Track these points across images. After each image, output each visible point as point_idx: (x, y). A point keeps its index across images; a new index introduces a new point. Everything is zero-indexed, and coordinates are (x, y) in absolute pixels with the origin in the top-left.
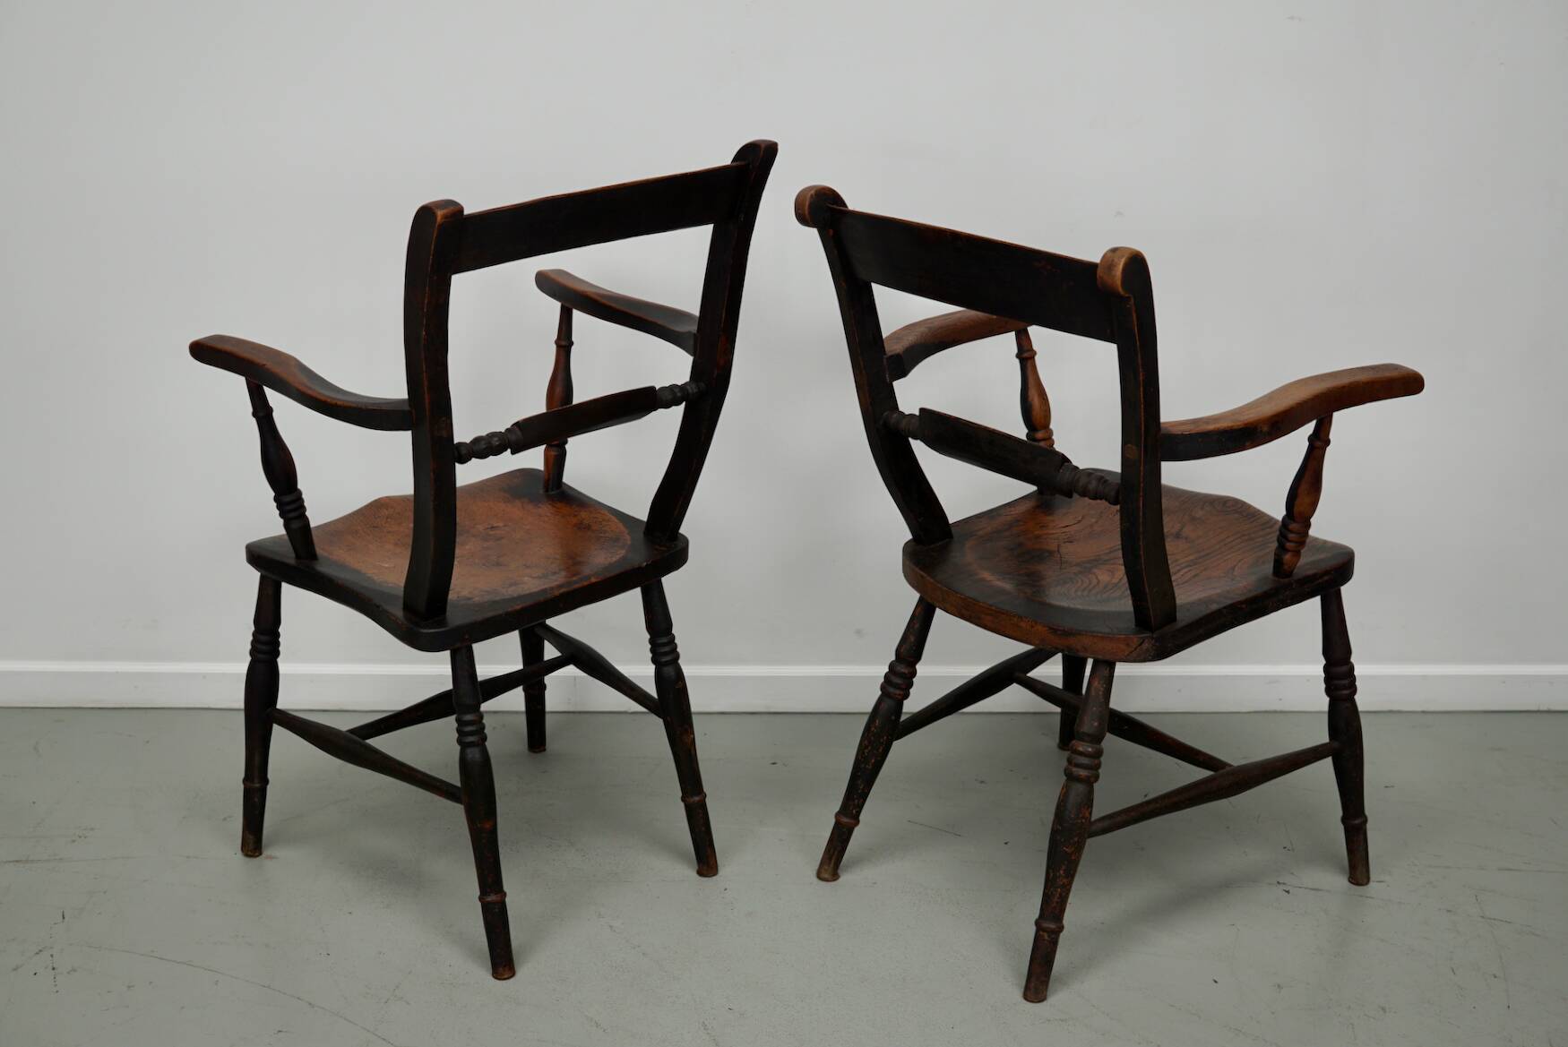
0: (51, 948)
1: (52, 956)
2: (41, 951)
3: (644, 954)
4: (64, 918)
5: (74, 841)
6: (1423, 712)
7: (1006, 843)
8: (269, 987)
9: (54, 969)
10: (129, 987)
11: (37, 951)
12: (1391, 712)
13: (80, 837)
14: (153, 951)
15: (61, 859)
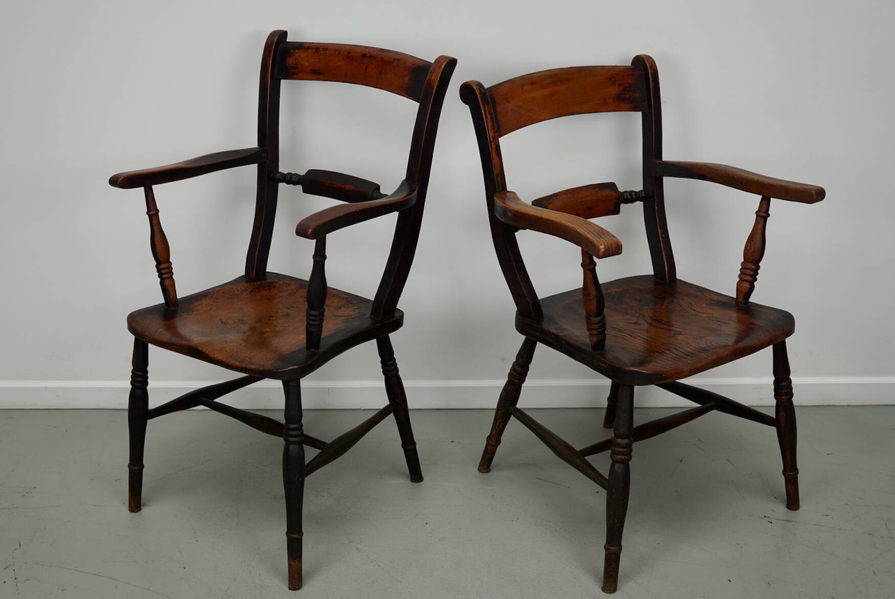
0: (14, 565)
1: (14, 570)
2: (7, 567)
3: (378, 566)
4: (20, 545)
5: (24, 496)
6: (848, 406)
7: (597, 492)
8: (149, 589)
9: (16, 579)
10: (63, 590)
11: (5, 567)
12: (829, 406)
13: (28, 493)
14: (76, 567)
15: (17, 507)
